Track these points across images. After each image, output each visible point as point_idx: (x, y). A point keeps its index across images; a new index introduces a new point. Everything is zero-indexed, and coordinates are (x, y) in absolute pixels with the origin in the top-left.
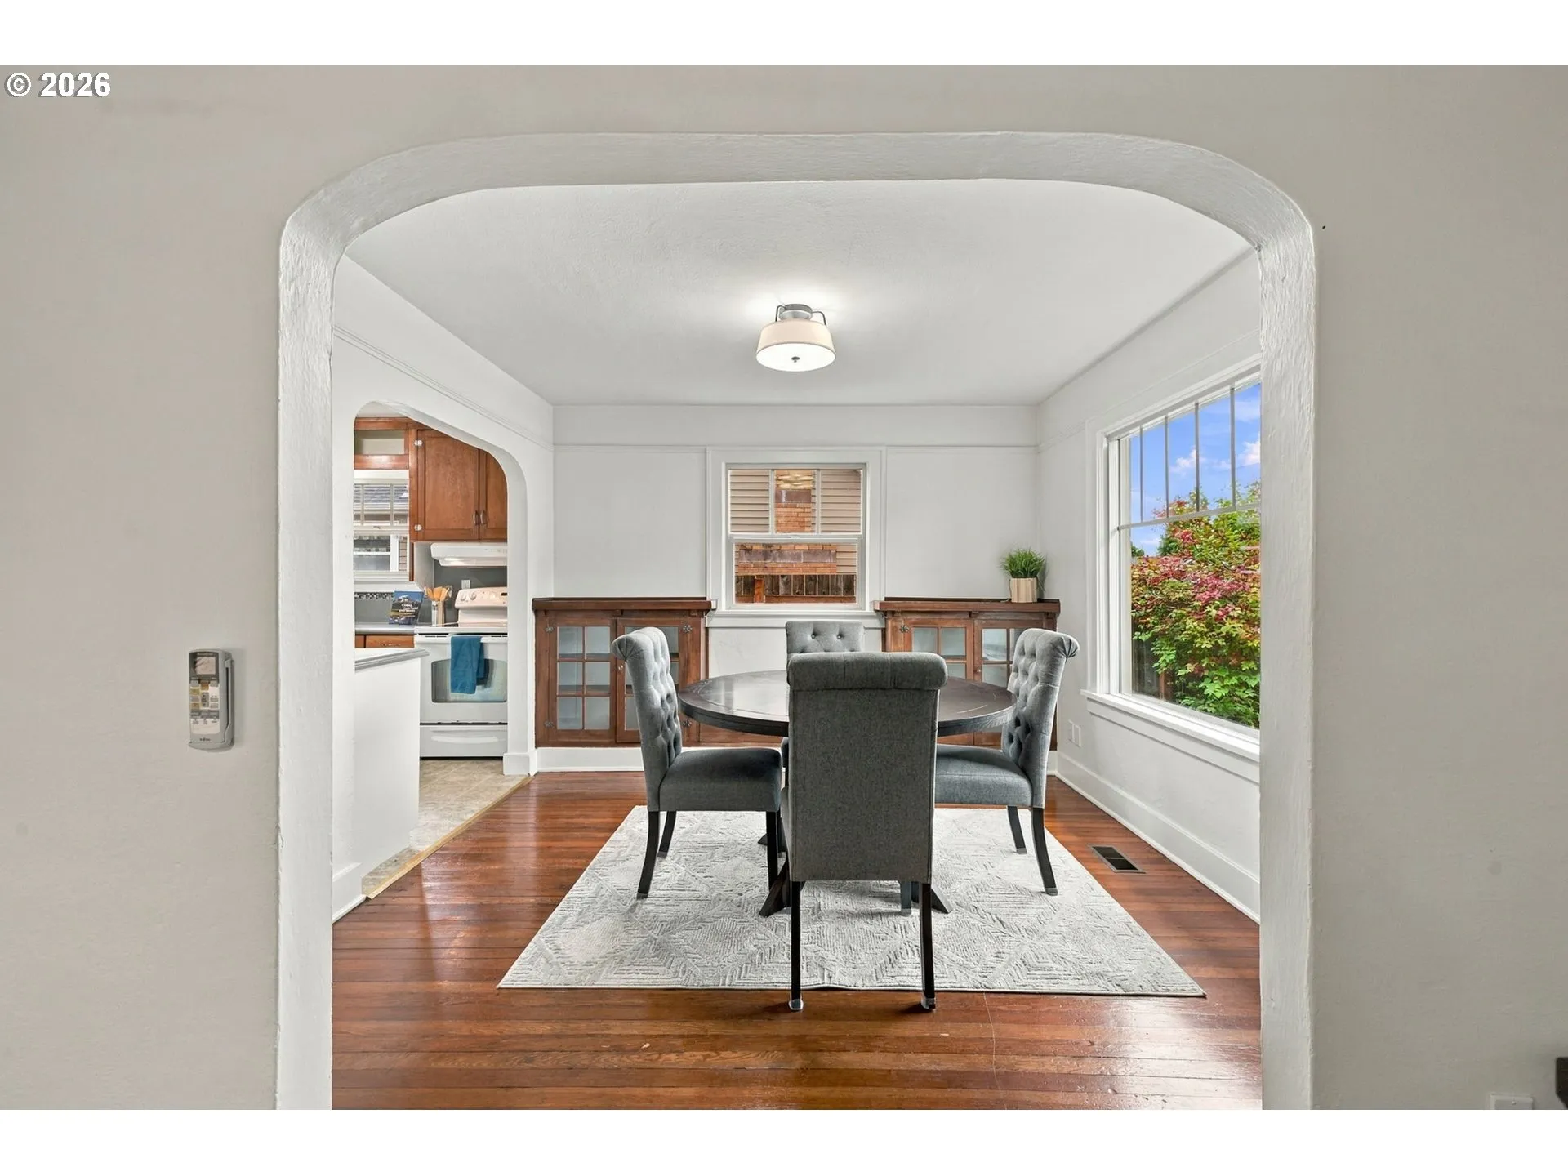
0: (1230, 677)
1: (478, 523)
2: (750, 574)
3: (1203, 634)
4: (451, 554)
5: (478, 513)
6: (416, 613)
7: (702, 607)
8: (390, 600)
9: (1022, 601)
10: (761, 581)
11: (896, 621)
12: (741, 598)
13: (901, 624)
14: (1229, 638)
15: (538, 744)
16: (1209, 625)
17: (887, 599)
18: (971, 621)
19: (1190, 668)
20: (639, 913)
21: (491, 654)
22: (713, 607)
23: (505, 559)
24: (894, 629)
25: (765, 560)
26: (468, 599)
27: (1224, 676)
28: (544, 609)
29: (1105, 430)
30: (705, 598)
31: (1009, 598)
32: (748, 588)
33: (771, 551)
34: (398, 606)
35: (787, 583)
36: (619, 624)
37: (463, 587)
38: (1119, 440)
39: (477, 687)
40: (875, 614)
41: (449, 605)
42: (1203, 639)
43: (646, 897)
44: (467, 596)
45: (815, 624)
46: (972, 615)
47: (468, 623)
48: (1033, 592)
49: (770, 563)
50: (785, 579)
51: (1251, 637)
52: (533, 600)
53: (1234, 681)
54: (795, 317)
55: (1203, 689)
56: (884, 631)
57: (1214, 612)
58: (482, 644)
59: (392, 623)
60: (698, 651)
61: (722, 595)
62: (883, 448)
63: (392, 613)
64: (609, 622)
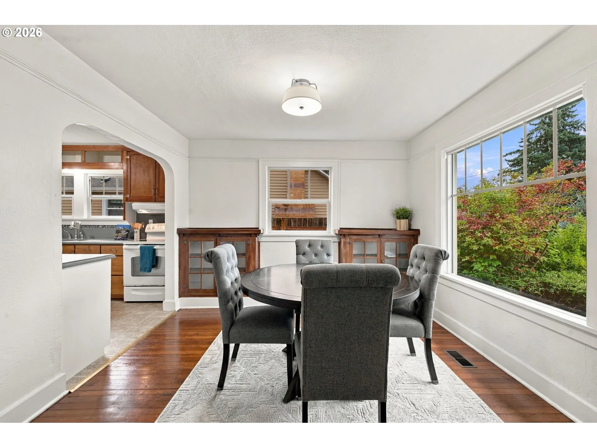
0: (484, 262)
1: (155, 194)
2: (279, 218)
3: (473, 244)
4: (143, 208)
5: (155, 189)
6: (127, 235)
7: (256, 232)
8: (115, 229)
9: (402, 229)
10: (284, 221)
11: (346, 239)
12: (274, 228)
13: (348, 240)
14: (484, 245)
15: (180, 296)
16: (476, 240)
17: (341, 229)
18: (379, 239)
19: (467, 258)
20: (218, 400)
21: (159, 254)
22: (262, 232)
23: (164, 210)
24: (345, 243)
25: (285, 212)
26: (151, 228)
27: (482, 261)
28: (182, 233)
29: (446, 150)
30: (258, 228)
31: (396, 228)
32: (278, 224)
33: (288, 208)
34: (118, 232)
35: (295, 221)
36: (218, 240)
37: (149, 223)
38: (452, 154)
39: (152, 269)
40: (335, 236)
41: (142, 231)
42: (473, 245)
43: (222, 389)
44: (151, 227)
45: (310, 241)
46: (380, 236)
47: (150, 240)
48: (407, 226)
49: (287, 212)
50: (294, 220)
51: (495, 245)
52: (178, 229)
53: (486, 264)
54: (301, 84)
55: (473, 267)
56: (340, 243)
57: (479, 235)
58: (155, 250)
59: (116, 239)
60: (255, 253)
61: (266, 227)
62: (339, 160)
63: (116, 235)
64: (213, 239)
